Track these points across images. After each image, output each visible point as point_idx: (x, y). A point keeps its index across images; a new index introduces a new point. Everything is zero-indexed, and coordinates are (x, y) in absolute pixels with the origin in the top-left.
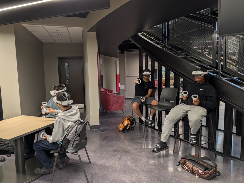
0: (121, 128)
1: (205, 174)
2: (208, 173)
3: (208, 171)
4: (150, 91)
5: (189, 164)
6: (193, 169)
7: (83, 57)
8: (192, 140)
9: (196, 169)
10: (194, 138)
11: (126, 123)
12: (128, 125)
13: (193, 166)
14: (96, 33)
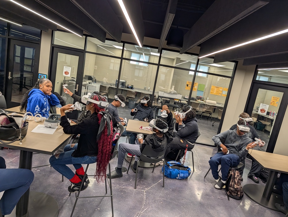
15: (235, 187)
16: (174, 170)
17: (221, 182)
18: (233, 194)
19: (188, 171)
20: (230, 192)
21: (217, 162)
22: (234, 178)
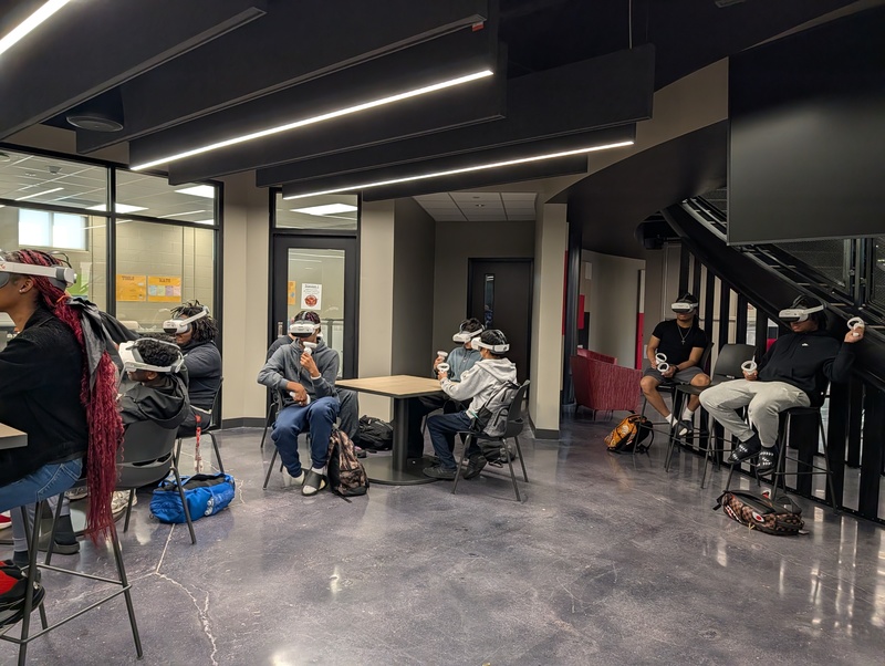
0: (613, 441)
1: (766, 521)
2: (772, 519)
3: (771, 515)
4: (695, 352)
5: (737, 503)
6: (742, 512)
7: (533, 259)
8: (762, 461)
9: (749, 511)
10: (767, 457)
11: (626, 428)
12: (629, 435)
13: (745, 505)
14: (566, 205)
15: (353, 467)
16: (195, 492)
17: (314, 475)
18: (352, 486)
19: (228, 481)
20: (345, 486)
21: (294, 429)
22: (344, 447)
